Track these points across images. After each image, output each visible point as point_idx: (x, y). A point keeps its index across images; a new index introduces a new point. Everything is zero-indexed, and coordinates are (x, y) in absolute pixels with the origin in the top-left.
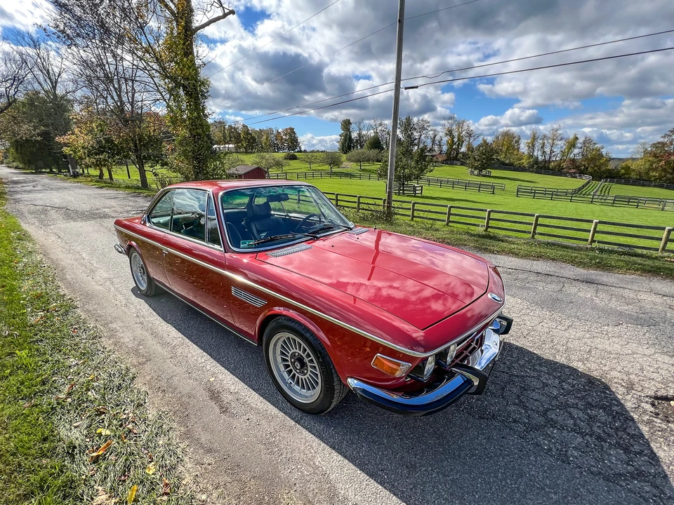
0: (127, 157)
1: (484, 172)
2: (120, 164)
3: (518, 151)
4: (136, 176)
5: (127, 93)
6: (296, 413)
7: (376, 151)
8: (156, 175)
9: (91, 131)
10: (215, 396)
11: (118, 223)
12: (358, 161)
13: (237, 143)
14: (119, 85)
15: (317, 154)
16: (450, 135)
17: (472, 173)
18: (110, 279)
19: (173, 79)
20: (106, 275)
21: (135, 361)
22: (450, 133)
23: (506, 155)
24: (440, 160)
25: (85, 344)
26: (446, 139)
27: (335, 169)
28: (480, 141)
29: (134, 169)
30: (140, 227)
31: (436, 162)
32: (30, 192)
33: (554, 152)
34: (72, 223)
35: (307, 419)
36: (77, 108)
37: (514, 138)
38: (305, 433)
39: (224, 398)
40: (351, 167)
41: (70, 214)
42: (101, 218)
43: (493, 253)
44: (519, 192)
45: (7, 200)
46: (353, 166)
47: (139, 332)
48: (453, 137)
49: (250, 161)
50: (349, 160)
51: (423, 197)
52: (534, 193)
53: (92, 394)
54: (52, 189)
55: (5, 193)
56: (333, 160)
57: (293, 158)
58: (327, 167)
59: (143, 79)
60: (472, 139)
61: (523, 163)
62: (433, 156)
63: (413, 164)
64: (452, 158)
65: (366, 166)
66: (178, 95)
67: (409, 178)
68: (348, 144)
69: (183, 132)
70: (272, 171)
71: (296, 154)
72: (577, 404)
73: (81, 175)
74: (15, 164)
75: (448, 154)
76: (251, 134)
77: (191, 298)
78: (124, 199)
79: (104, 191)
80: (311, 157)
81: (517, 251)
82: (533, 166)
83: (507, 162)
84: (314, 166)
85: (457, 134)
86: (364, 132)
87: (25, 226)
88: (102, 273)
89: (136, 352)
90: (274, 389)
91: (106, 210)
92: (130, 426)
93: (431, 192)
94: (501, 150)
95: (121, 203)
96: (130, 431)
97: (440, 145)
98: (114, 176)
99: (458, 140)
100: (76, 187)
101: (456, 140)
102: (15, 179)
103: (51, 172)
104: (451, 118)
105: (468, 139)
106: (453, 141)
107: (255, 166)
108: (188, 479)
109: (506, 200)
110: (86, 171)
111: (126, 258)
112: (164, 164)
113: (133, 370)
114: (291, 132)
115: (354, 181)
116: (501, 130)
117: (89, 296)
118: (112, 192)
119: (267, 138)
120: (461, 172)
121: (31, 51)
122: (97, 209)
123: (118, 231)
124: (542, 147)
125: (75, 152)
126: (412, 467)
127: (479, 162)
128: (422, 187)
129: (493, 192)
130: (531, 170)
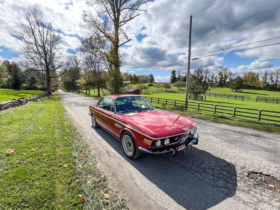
0: (95, 86)
1: (239, 90)
2: (93, 88)
3: (258, 80)
4: (97, 92)
5: (97, 67)
6: (128, 159)
8: (103, 92)
9: (85, 79)
10: (108, 153)
11: (90, 107)
12: (178, 86)
13: (131, 80)
14: (95, 64)
15: (161, 84)
17: (232, 91)
18: (86, 123)
19: (111, 62)
20: (85, 122)
21: (90, 143)
22: (221, 74)
23: (251, 82)
24: (216, 85)
25: (79, 138)
26: (218, 76)
27: (168, 90)
28: (236, 77)
29: (96, 90)
30: (96, 108)
31: (214, 86)
32: (67, 97)
33: (278, 80)
34: (77, 107)
35: (130, 160)
36: (82, 71)
37: (255, 74)
38: (129, 163)
39: (110, 153)
40: (175, 89)
41: (77, 104)
42: (85, 106)
43: (219, 123)
44: (257, 100)
45: (61, 100)
46: (176, 88)
47: (92, 137)
48: (222, 75)
49: (135, 87)
50: (174, 86)
51: (206, 101)
52: (266, 100)
53: (80, 148)
54: (72, 97)
55: (61, 98)
56: (167, 86)
57: (152, 85)
58: (165, 89)
59: (102, 62)
60: (232, 76)
61: (261, 86)
62: (213, 84)
63: (201, 87)
64: (222, 84)
65: (182, 88)
66: (112, 67)
67: (200, 93)
68: (174, 80)
69: (113, 78)
70: (143, 91)
71: (153, 84)
72: (218, 169)
73: (81, 92)
74: (63, 89)
75: (220, 82)
76: (136, 77)
77: (107, 129)
78: (92, 100)
79: (87, 98)
80: (159, 85)
81: (230, 123)
82: (266, 87)
83: (252, 85)
84: (160, 89)
85: (224, 74)
86: (181, 75)
87: (65, 108)
88: (84, 122)
89: (90, 141)
90: (124, 153)
91: (87, 104)
92: (87, 155)
93: (211, 99)
94: (248, 80)
95: (91, 101)
96: (87, 156)
97: (216, 79)
98: (90, 93)
99: (225, 77)
100: (79, 96)
102: (63, 94)
103: (73, 91)
104: (221, 67)
105: (230, 76)
106: (222, 77)
107: (137, 89)
108: (98, 167)
109: (249, 103)
110: (82, 91)
111: (91, 117)
112: (106, 89)
113: (89, 145)
114: (152, 76)
115: (175, 94)
116: (248, 71)
117: (80, 127)
118: (89, 98)
119: (142, 78)
120: (226, 90)
121: (73, 55)
122: (84, 103)
123: (90, 109)
124: (271, 78)
125: (80, 85)
126: (154, 174)
127: (236, 86)
128: (206, 97)
129: (243, 99)
130: (265, 89)
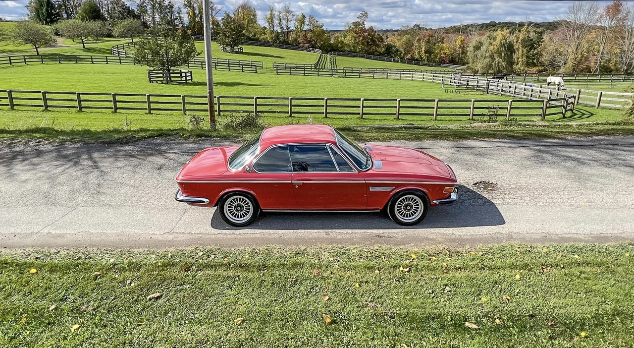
1: (236, 49)
3: (257, 24)
7: (98, 23)
16: (190, 7)
17: (225, 50)
22: (189, 4)
27: (42, 50)
33: (289, 28)
37: (251, 11)
44: (278, 70)
46: (71, 44)
48: (194, 9)
51: (195, 84)
56: (33, 36)
60: (214, 12)
61: (267, 38)
64: (197, 32)
65: (91, 44)
82: (275, 41)
85: (196, 5)
101: (197, 12)
106: (194, 14)
124: (279, 23)
127: (230, 39)
128: (191, 72)
129: (256, 71)
130: (275, 45)
